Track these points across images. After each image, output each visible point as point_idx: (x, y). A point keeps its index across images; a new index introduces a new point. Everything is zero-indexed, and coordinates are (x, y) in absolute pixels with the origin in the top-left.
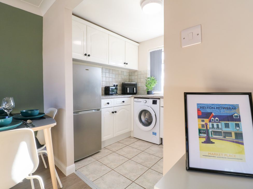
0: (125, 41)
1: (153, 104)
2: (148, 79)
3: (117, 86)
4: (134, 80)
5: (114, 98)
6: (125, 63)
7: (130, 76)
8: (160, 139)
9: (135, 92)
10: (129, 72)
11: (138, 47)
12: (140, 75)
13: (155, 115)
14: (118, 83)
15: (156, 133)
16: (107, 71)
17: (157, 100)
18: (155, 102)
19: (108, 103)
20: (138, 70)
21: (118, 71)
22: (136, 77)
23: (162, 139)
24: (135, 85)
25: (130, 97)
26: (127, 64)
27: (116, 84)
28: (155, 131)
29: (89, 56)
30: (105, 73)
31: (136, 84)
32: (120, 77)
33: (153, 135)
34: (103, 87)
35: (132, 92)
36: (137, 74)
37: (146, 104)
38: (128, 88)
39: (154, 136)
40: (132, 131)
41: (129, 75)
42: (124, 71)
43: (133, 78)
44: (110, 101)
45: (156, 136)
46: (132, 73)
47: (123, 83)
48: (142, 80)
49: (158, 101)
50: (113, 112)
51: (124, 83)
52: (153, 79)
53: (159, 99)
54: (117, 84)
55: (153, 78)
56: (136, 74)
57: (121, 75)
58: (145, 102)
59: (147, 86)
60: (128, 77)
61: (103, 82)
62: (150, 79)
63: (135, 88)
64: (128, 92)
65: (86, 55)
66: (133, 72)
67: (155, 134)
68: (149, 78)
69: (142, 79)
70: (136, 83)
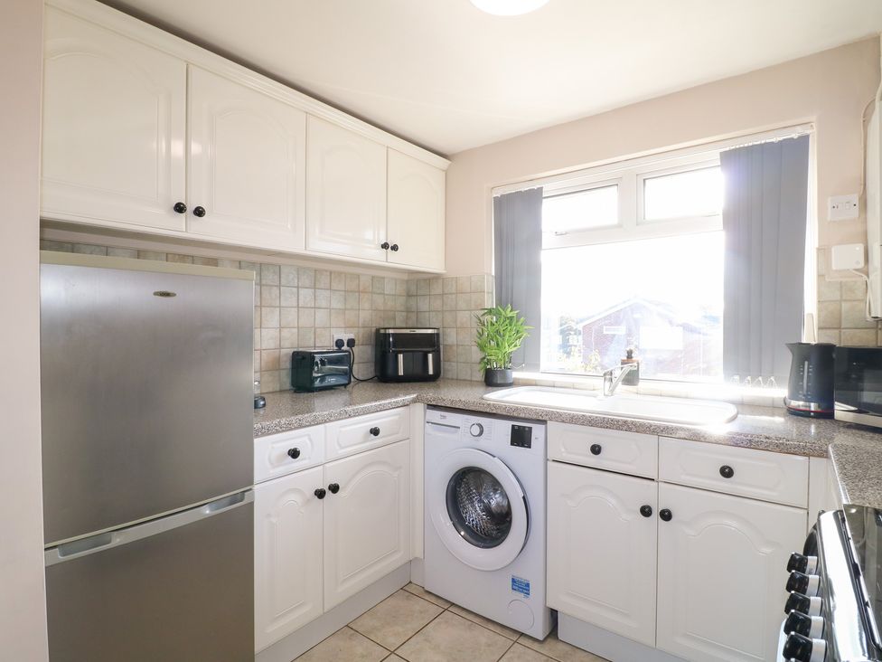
0: (387, 147)
1: (512, 444)
2: (488, 318)
3: (351, 343)
4: (427, 314)
5: (326, 422)
6: (385, 246)
7: (409, 295)
8: (548, 614)
9: (431, 372)
10: (407, 281)
11: (447, 172)
12: (454, 296)
13: (524, 498)
14: (356, 330)
15: (528, 585)
16: (306, 281)
17: (530, 428)
18: (520, 438)
19: (294, 454)
20: (444, 272)
21: (358, 276)
22: (437, 304)
23: (553, 614)
24: (432, 342)
25: (407, 405)
26: (395, 248)
27: (345, 337)
28: (523, 575)
29: (199, 212)
30: (295, 290)
31: (438, 335)
32: (367, 306)
33: (517, 593)
34: (286, 355)
35: (418, 370)
36: (440, 291)
37: (483, 442)
38: (401, 357)
39: (521, 596)
40: (416, 558)
41: (405, 294)
42: (384, 278)
43: (424, 305)
44: (306, 439)
45: (524, 600)
46: (419, 284)
47: (378, 330)
48: (464, 317)
49: (537, 431)
50: (320, 494)
51: (382, 331)
52: (511, 318)
53: (544, 422)
54: (352, 336)
55: (510, 315)
56: (437, 290)
57: (372, 293)
58: (476, 430)
59: (482, 348)
60: (402, 300)
61: (286, 333)
62: (498, 314)
63: (430, 356)
64: (401, 373)
65: (180, 208)
66: (425, 280)
67: (521, 587)
68: (490, 311)
69: (460, 314)
70: (436, 331)
